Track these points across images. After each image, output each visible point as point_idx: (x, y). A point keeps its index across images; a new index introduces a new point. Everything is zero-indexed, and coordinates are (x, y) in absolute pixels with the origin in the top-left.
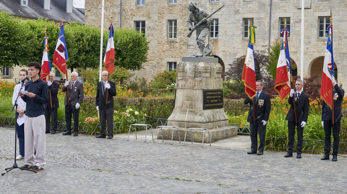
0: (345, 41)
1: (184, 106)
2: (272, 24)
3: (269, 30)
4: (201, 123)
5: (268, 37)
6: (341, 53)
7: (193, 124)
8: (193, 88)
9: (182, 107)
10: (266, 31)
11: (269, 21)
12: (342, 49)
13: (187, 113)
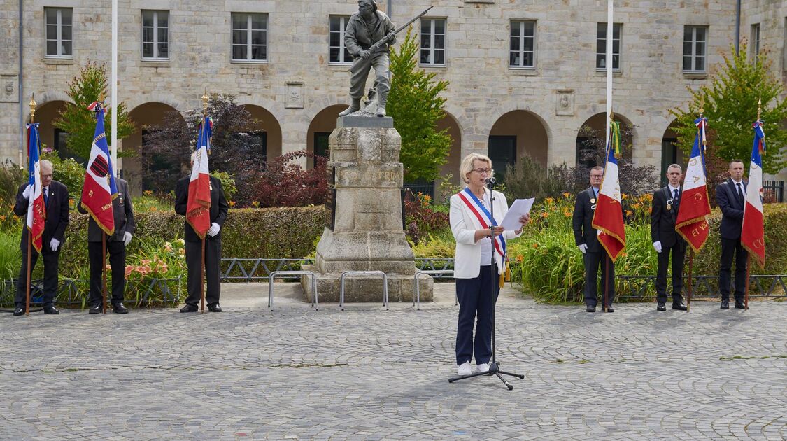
0: (204, 69)
1: (358, 226)
2: (25, 23)
3: (18, 36)
4: (405, 260)
5: (18, 53)
6: (197, 94)
7: (388, 264)
8: (378, 185)
9: (354, 227)
10: (10, 39)
11: (18, 13)
12: (197, 86)
13: (369, 241)
